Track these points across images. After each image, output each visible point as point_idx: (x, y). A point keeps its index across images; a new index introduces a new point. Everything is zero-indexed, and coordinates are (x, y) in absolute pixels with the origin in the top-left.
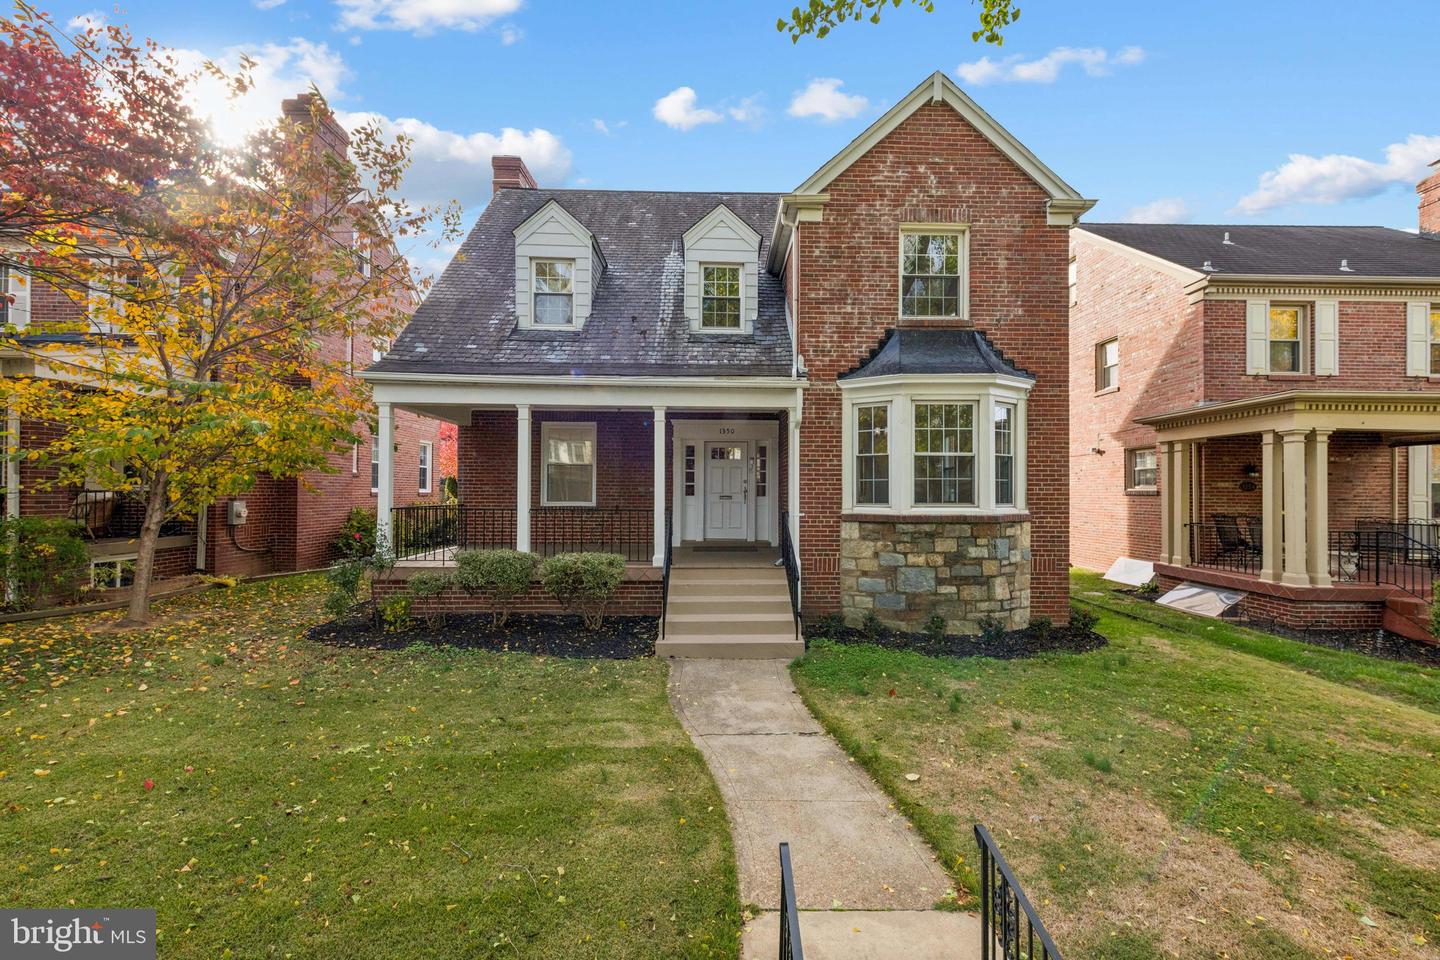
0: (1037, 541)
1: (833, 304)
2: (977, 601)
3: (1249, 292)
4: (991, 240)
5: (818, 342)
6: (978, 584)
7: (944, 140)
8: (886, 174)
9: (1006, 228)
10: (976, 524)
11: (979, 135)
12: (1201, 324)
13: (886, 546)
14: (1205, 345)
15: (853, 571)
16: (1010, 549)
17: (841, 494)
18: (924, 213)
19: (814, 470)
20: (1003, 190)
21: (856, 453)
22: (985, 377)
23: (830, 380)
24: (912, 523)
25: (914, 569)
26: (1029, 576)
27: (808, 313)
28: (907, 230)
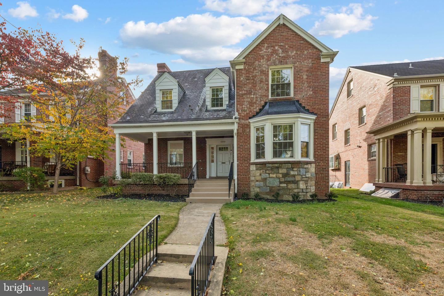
0: (317, 170)
1: (247, 95)
2: (293, 189)
3: (411, 83)
4: (301, 69)
5: (242, 108)
6: (294, 183)
7: (284, 37)
8: (264, 51)
9: (306, 65)
10: (293, 164)
11: (297, 34)
12: (392, 96)
13: (263, 172)
14: (393, 104)
15: (253, 180)
16: (306, 172)
17: (250, 156)
18: (277, 63)
19: (242, 149)
20: (305, 52)
21: (255, 143)
22: (296, 115)
23: (247, 120)
24: (271, 164)
25: (272, 179)
26: (314, 182)
27: (239, 98)
28: (272, 69)
